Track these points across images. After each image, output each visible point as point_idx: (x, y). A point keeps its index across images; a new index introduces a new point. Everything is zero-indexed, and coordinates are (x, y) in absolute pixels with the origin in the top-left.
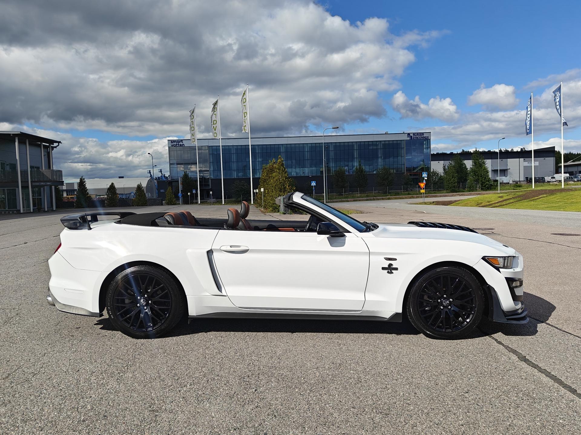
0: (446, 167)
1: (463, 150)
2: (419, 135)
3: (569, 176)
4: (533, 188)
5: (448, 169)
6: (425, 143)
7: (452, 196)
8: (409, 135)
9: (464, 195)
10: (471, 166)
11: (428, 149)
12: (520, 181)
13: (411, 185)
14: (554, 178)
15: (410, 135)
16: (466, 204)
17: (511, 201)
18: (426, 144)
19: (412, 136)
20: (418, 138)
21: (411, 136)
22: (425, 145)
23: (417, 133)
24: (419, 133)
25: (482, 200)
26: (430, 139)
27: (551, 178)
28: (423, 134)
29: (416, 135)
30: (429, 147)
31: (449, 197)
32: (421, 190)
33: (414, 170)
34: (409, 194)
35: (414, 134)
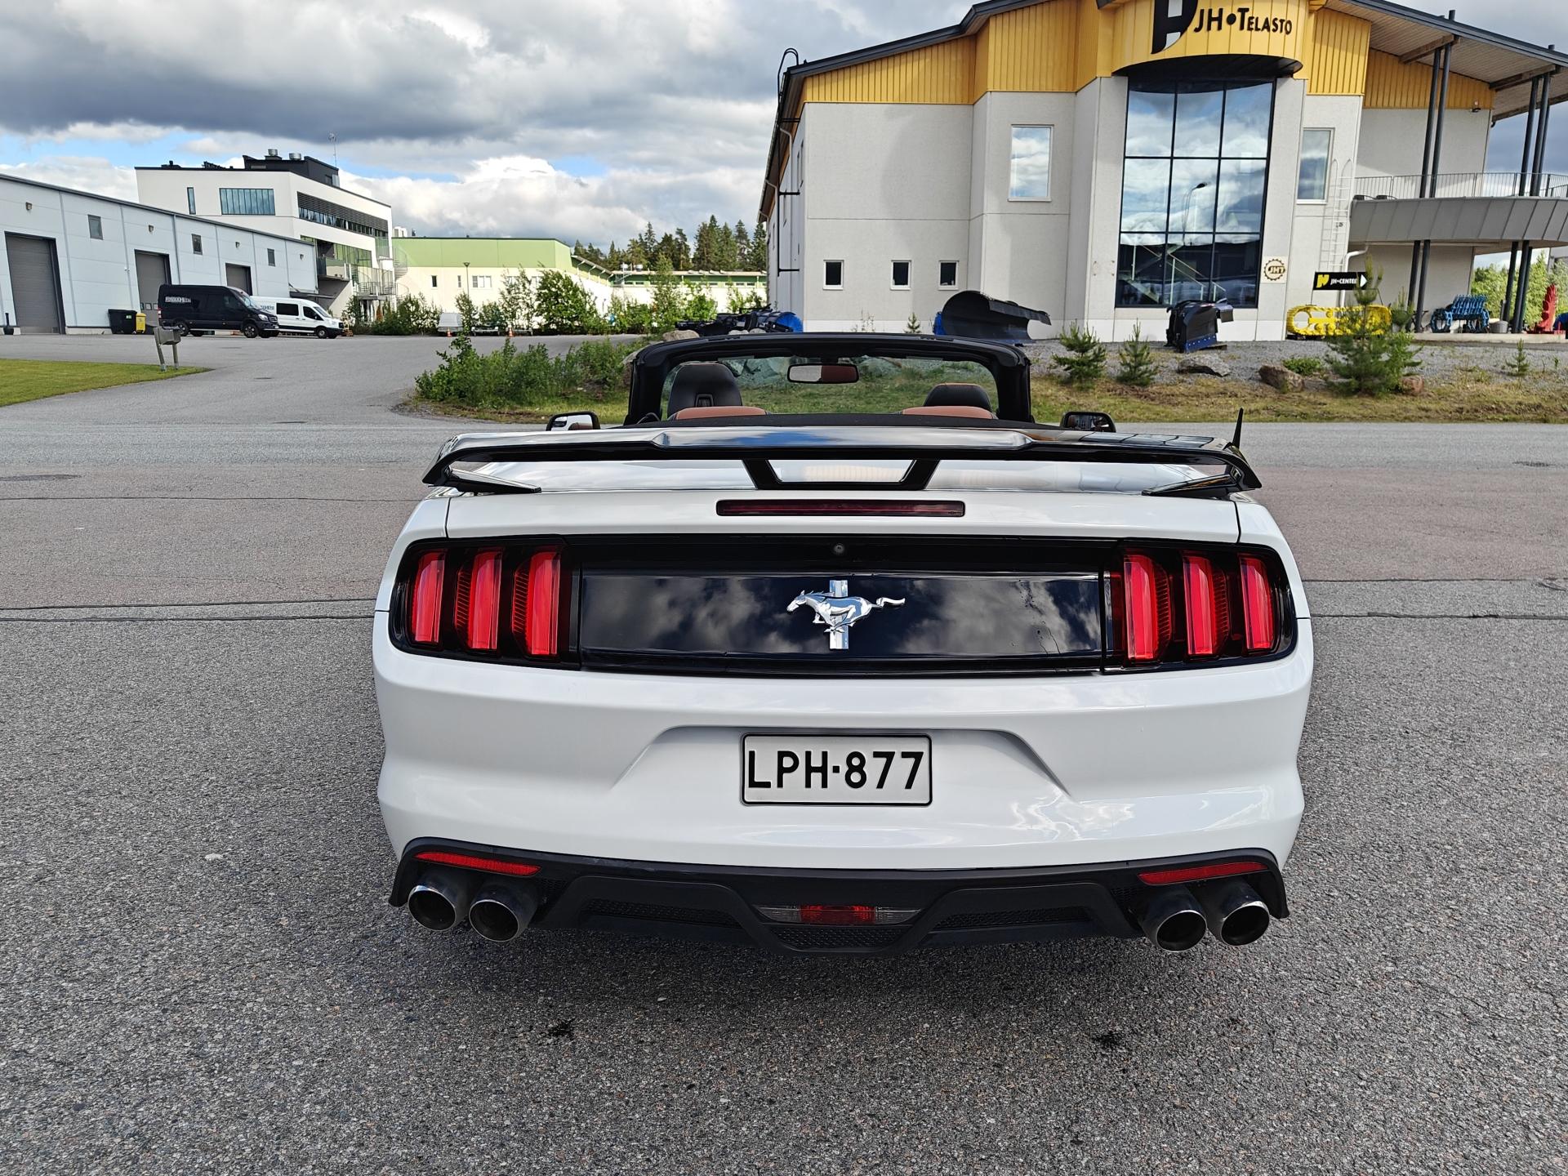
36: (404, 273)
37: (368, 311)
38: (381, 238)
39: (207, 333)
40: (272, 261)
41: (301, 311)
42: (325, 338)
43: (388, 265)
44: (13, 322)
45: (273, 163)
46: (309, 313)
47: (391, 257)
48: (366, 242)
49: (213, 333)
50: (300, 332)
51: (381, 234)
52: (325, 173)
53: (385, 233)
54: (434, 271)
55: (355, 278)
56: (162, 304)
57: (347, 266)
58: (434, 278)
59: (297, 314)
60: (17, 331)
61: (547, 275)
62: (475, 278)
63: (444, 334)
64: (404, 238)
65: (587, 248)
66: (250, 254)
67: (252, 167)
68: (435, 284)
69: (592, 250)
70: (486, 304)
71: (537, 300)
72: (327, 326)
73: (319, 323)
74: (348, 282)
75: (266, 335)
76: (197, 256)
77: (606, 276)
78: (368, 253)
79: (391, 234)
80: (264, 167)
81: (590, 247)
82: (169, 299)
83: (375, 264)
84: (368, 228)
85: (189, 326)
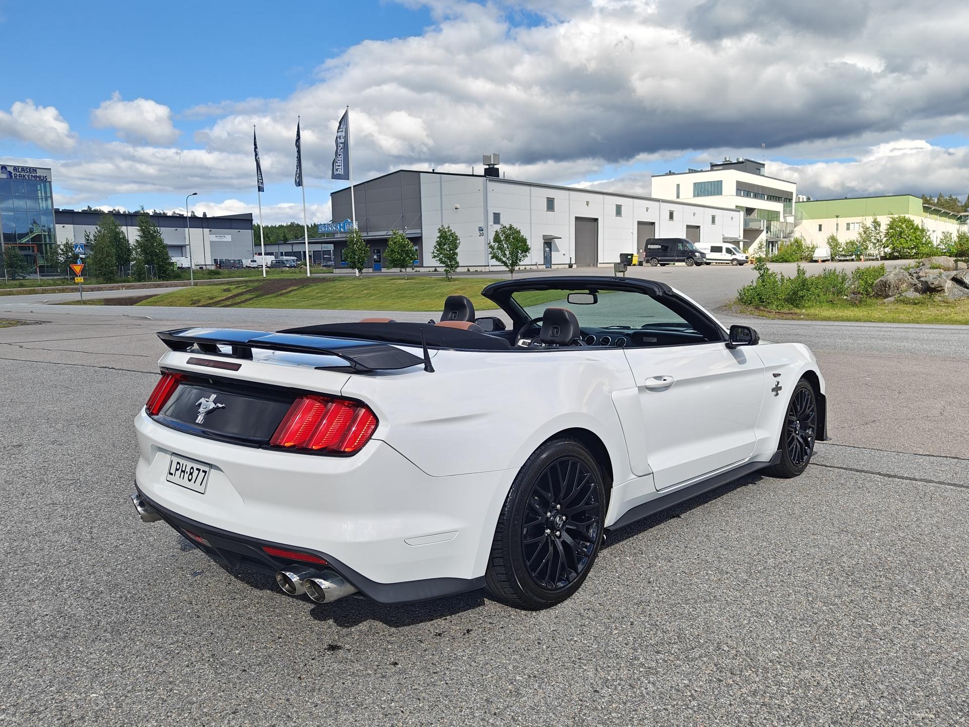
0: (92, 237)
1: (89, 207)
2: (27, 172)
3: (274, 259)
4: (265, 276)
5: (95, 240)
6: (39, 188)
7: (111, 289)
8: (4, 169)
9: (132, 287)
10: (139, 239)
11: (46, 200)
12: (206, 265)
13: (22, 267)
14: (255, 261)
15: (6, 169)
16: (171, 302)
17: (248, 296)
18: (41, 190)
19: (12, 171)
20: (24, 176)
21: (10, 173)
22: (39, 192)
23: (23, 169)
24: (27, 168)
25: (199, 296)
26: (50, 182)
27: (252, 261)
28: (34, 170)
29: (20, 170)
30: (49, 197)
31: (105, 291)
32: (76, 278)
33: (20, 239)
34: (22, 285)
35: (15, 168)
36: (800, 223)
37: (774, 248)
38: (788, 203)
39: (668, 264)
40: (713, 222)
41: (724, 250)
42: (736, 265)
43: (790, 219)
44: (573, 261)
45: (727, 165)
46: (729, 251)
47: (793, 214)
48: (777, 207)
49: (674, 264)
50: (720, 262)
51: (788, 200)
52: (756, 168)
53: (790, 200)
54: (820, 221)
55: (768, 229)
56: (646, 249)
57: (764, 221)
58: (820, 226)
59: (721, 252)
60: (574, 266)
61: (894, 220)
62: (848, 224)
63: (816, 261)
64: (803, 202)
65: (948, 198)
66: (701, 218)
67: (715, 169)
68: (820, 229)
69: (951, 199)
70: (848, 241)
71: (885, 237)
72: (738, 258)
73: (734, 257)
74: (763, 231)
75: (698, 264)
76: (671, 222)
77: (954, 217)
78: (778, 213)
79: (794, 200)
80: (721, 168)
81: (950, 196)
82: (649, 246)
83: (782, 219)
84: (779, 198)
85: (659, 261)
